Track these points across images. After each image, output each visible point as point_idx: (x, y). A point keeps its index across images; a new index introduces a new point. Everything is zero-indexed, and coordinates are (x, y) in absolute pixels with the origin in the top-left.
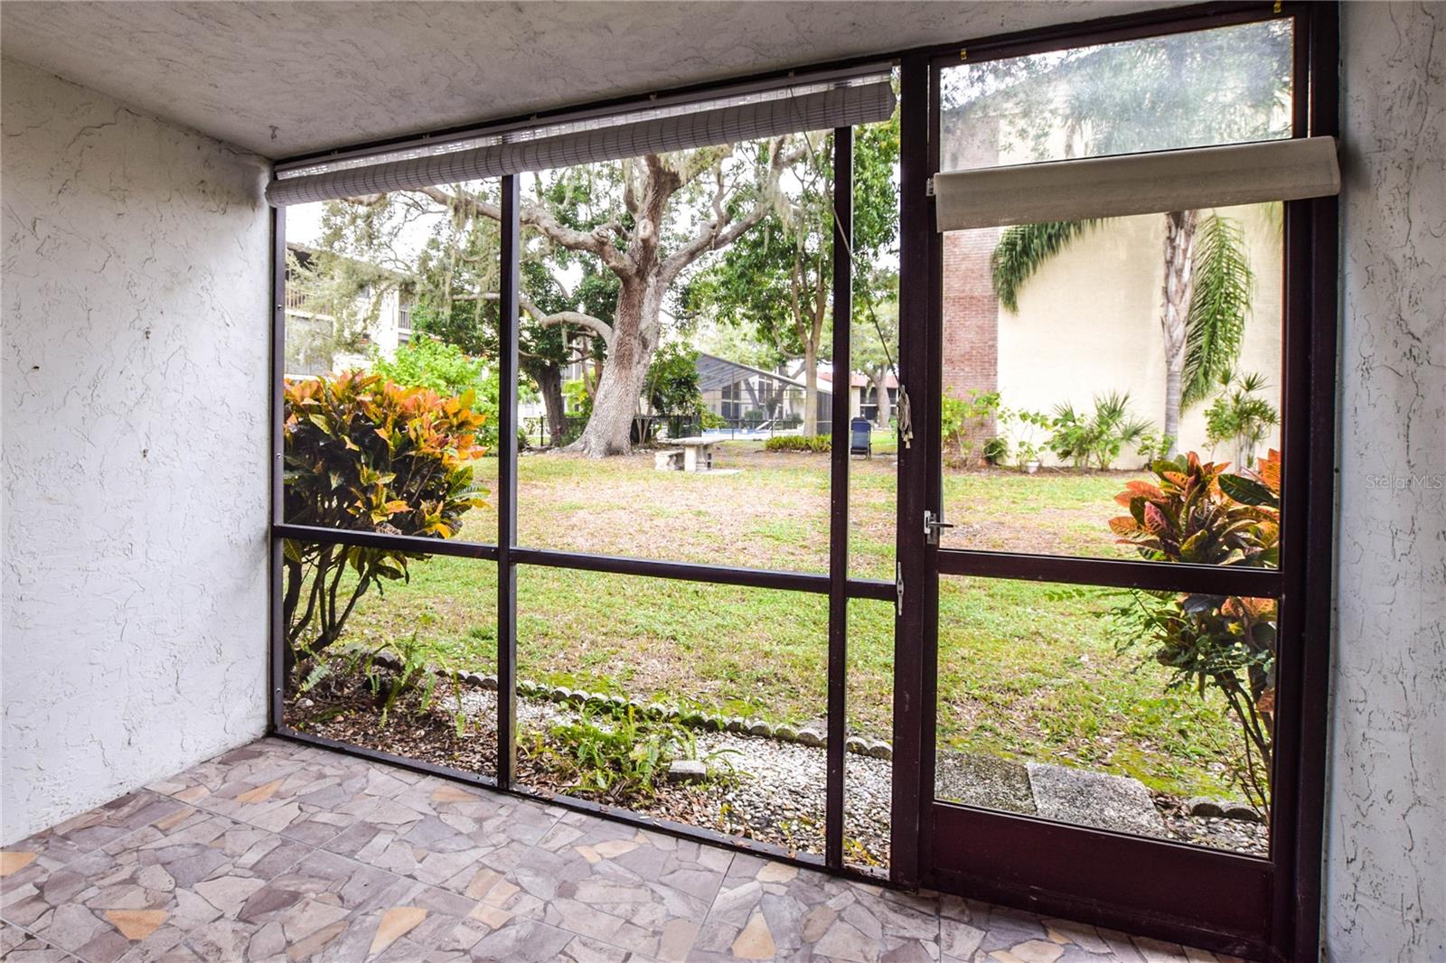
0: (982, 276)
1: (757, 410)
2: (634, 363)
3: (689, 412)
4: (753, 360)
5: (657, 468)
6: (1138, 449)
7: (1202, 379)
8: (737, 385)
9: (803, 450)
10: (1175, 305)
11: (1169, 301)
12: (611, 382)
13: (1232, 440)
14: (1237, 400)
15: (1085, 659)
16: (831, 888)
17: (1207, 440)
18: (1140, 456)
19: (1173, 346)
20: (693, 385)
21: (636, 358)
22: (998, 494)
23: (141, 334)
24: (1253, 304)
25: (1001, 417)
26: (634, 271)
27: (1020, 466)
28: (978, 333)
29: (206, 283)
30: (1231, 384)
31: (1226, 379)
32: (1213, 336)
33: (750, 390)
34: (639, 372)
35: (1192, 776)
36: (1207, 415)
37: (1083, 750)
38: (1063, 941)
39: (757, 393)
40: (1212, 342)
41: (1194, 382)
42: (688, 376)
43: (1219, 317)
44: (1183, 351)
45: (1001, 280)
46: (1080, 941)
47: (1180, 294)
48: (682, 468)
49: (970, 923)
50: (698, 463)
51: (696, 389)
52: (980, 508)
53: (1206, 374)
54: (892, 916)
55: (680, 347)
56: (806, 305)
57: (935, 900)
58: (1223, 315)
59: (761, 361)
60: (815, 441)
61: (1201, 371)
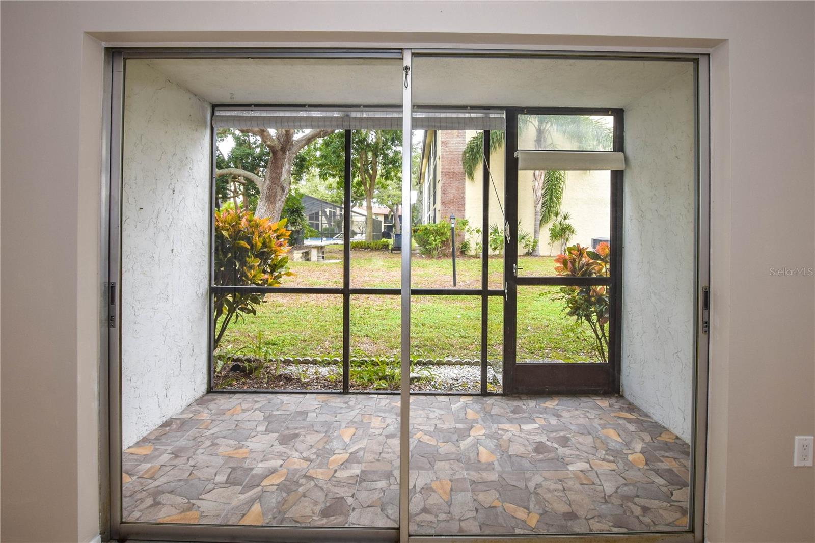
0: (458, 162)
1: (330, 227)
2: (277, 200)
3: (299, 228)
4: (329, 199)
5: (295, 260)
6: (524, 245)
7: (547, 214)
9: (365, 249)
10: (538, 181)
11: (536, 180)
12: (263, 211)
13: (559, 241)
14: (561, 224)
15: (529, 328)
16: (486, 399)
17: (550, 241)
18: (524, 249)
19: (537, 199)
20: (300, 213)
21: (278, 197)
22: (472, 267)
23: (171, 191)
24: (566, 182)
25: (468, 231)
26: (280, 148)
27: (476, 255)
28: (456, 190)
29: (190, 166)
30: (559, 216)
31: (557, 214)
32: (551, 195)
34: (280, 205)
35: (575, 357)
36: (550, 230)
37: (541, 354)
38: (557, 399)
39: (329, 217)
40: (551, 198)
41: (544, 216)
42: (298, 207)
43: (554, 187)
44: (541, 202)
45: (467, 165)
46: (562, 398)
47: (540, 177)
48: (308, 260)
49: (531, 399)
50: (318, 257)
51: (302, 215)
52: (466, 274)
53: (549, 212)
54: (508, 402)
55: (293, 191)
56: (367, 171)
57: (518, 397)
58: (555, 187)
59: (334, 199)
60: (372, 244)
61: (547, 210)
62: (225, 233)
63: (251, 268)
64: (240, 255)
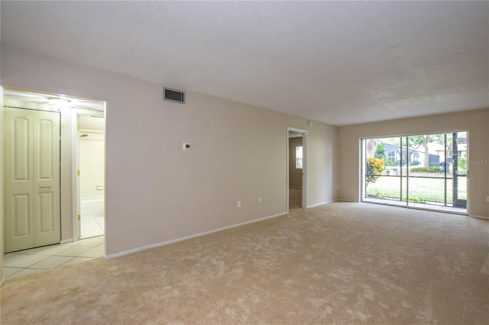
9: (424, 172)
34: (374, 150)
60: (428, 169)
62: (368, 162)
63: (375, 171)
64: (372, 167)
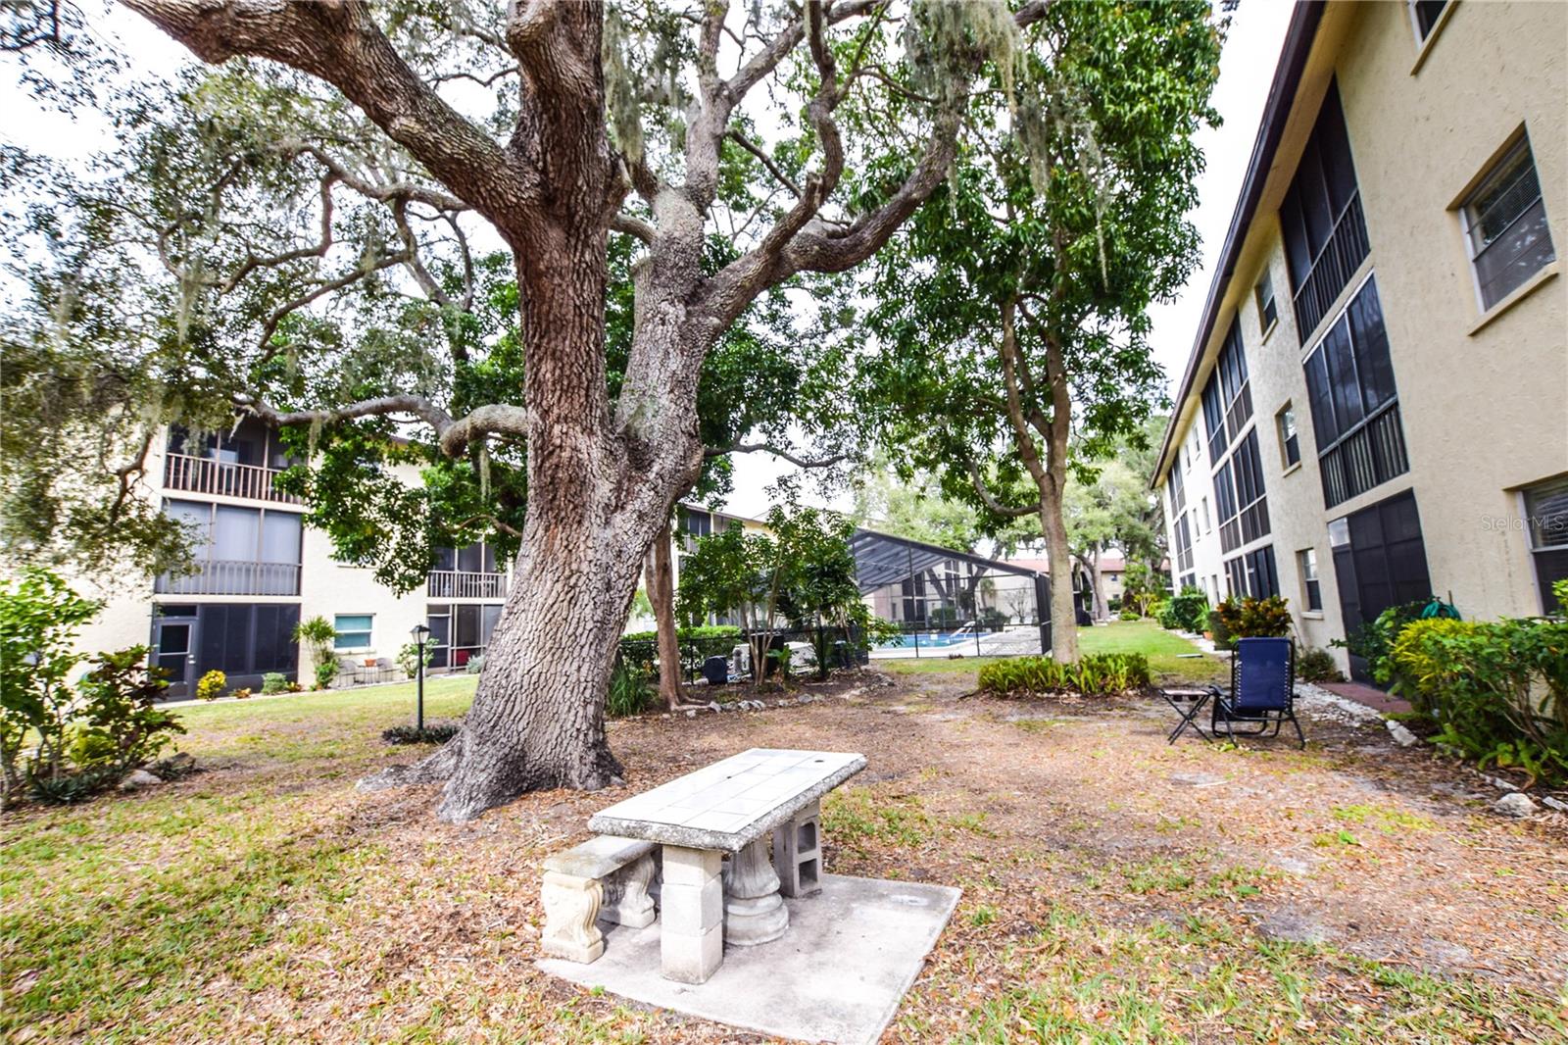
1: (947, 607)
8: (919, 578)
33: (935, 581)
39: (943, 583)
51: (850, 584)
55: (821, 518)
